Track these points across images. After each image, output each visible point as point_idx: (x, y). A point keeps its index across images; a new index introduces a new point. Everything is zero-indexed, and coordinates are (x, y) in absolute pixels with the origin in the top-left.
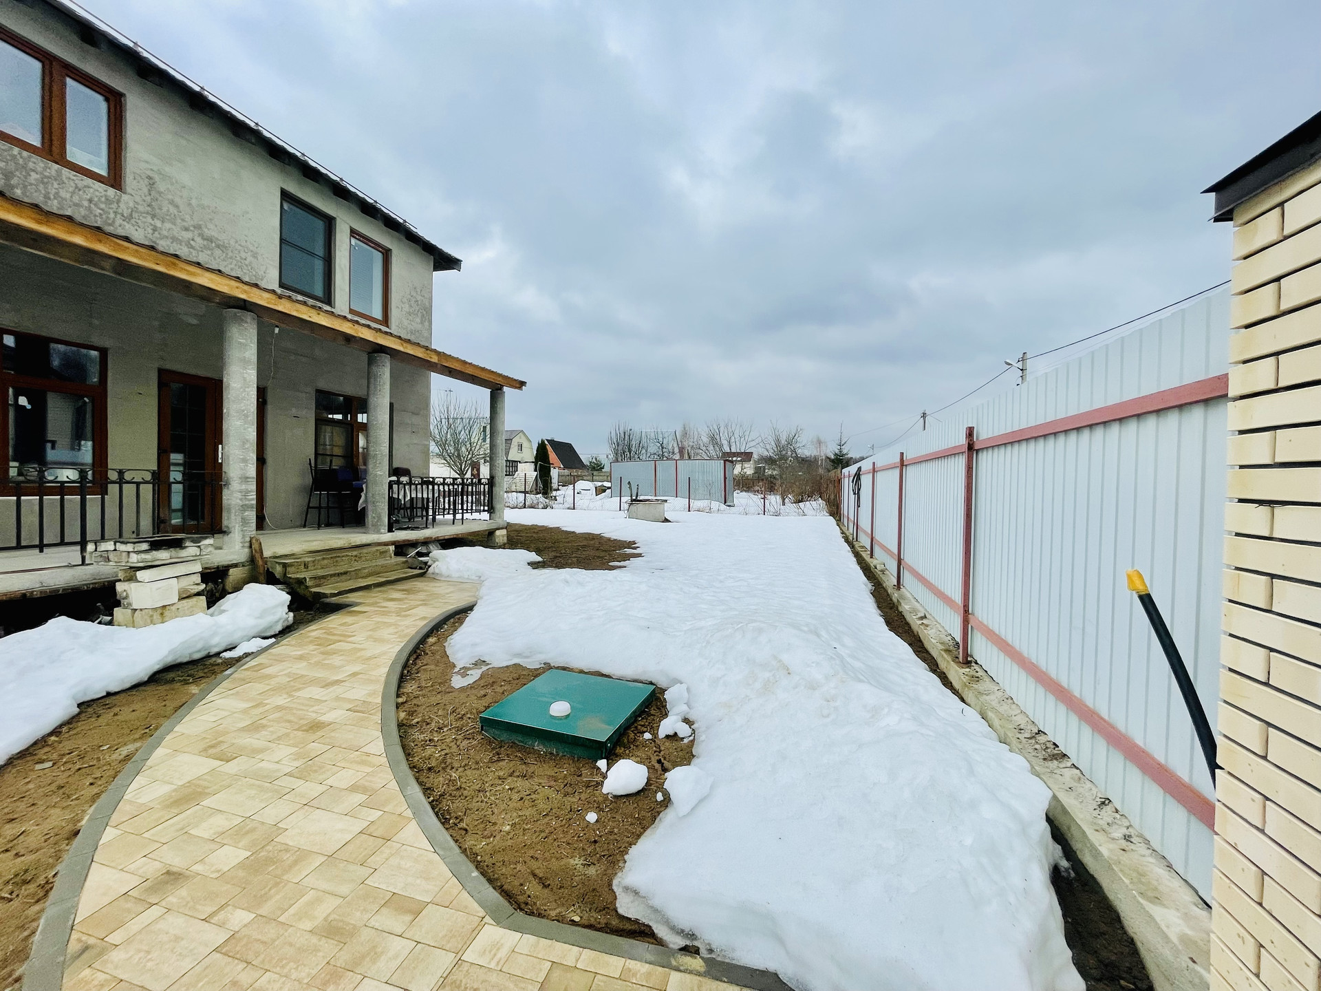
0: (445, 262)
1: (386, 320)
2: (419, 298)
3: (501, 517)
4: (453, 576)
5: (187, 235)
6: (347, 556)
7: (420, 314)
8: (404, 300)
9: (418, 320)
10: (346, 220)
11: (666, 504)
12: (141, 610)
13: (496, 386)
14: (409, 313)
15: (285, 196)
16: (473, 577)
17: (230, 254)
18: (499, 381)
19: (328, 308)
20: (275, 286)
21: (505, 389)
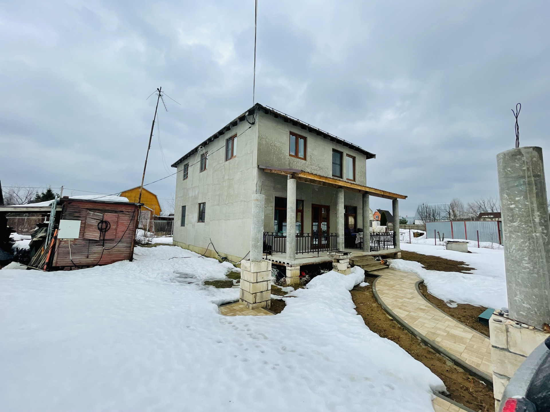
0: (370, 156)
1: (354, 180)
2: (363, 170)
3: (399, 247)
4: (401, 269)
5: (316, 168)
6: (365, 259)
7: (363, 175)
8: (359, 172)
9: (363, 178)
10: (346, 151)
11: (468, 244)
12: (340, 270)
13: (394, 199)
14: (360, 176)
15: (334, 150)
16: (409, 271)
17: (323, 170)
18: (395, 196)
19: (342, 180)
20: (332, 177)
21: (398, 199)
